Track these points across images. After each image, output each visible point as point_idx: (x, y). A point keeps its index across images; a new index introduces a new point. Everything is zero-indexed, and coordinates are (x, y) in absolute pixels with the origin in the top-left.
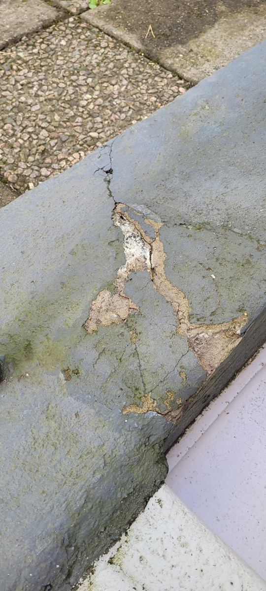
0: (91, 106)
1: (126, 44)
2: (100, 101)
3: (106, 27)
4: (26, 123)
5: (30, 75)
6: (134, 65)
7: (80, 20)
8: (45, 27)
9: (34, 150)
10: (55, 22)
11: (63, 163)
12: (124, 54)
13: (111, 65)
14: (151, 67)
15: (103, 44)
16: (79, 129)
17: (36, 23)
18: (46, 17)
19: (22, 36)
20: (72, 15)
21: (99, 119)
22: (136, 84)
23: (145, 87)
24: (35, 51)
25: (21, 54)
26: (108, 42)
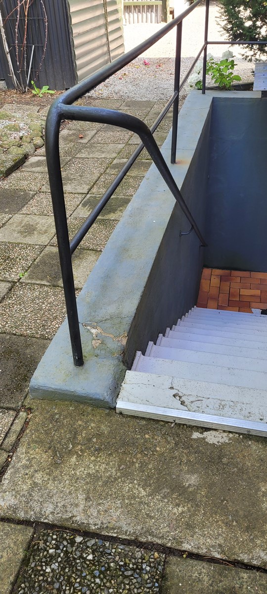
0: (47, 308)
1: (44, 285)
2: (49, 305)
3: (32, 282)
4: (30, 321)
5: (19, 307)
6: (52, 290)
7: (21, 283)
8: (10, 290)
9: (39, 326)
10: (12, 287)
11: (51, 326)
12: (46, 289)
13: (44, 293)
14: (58, 289)
15: (36, 288)
16: (49, 315)
17: (6, 291)
18: (7, 287)
19: (4, 296)
20: (16, 282)
21: (53, 310)
22: (57, 296)
23: (60, 296)
24: (14, 299)
25: (9, 302)
26: (37, 286)
